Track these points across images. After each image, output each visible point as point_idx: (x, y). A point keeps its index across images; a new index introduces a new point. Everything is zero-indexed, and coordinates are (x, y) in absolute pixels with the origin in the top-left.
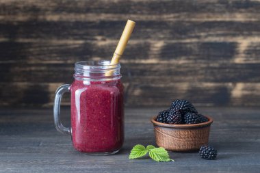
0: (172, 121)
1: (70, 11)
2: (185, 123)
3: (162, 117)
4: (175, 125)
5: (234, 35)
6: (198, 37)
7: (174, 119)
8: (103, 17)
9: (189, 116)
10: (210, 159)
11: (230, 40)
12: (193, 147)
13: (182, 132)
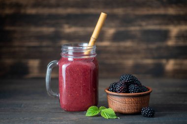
0: (119, 90)
1: (45, 6)
2: (129, 93)
3: (113, 87)
4: (121, 94)
5: (167, 24)
6: (140, 26)
7: (120, 89)
8: (70, 11)
9: (132, 87)
10: (149, 117)
11: (164, 28)
12: (136, 111)
13: (127, 99)
